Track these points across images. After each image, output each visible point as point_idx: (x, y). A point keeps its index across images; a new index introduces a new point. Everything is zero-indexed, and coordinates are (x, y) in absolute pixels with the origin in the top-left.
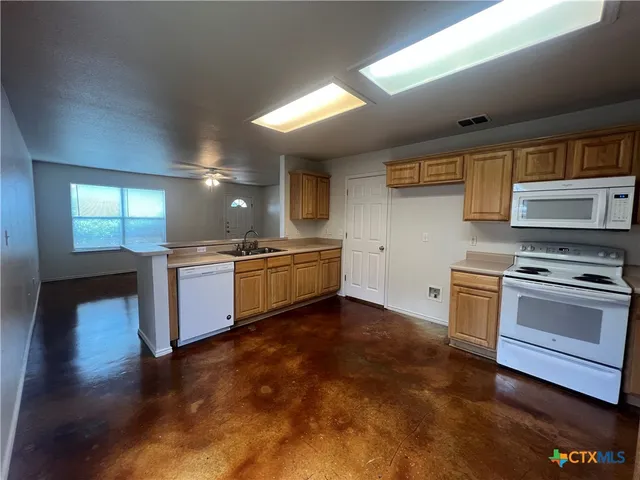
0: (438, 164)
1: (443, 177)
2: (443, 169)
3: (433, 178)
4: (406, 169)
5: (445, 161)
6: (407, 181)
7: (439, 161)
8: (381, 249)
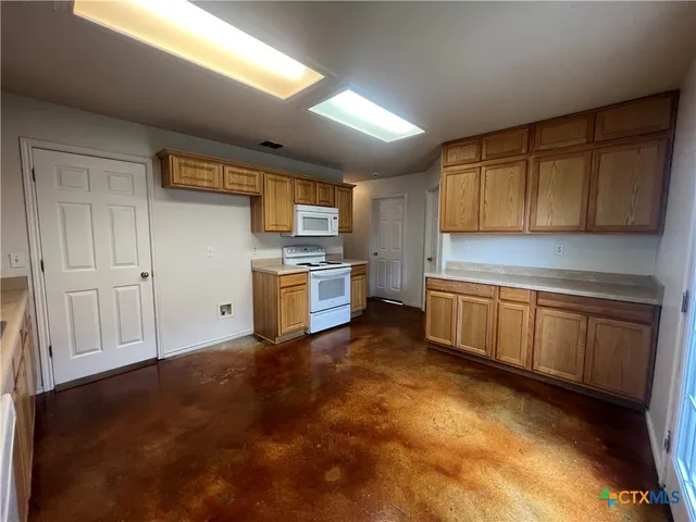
0: (240, 174)
1: (245, 189)
2: (245, 180)
3: (236, 187)
4: (203, 168)
5: (246, 172)
6: (205, 184)
7: (240, 171)
8: (144, 276)
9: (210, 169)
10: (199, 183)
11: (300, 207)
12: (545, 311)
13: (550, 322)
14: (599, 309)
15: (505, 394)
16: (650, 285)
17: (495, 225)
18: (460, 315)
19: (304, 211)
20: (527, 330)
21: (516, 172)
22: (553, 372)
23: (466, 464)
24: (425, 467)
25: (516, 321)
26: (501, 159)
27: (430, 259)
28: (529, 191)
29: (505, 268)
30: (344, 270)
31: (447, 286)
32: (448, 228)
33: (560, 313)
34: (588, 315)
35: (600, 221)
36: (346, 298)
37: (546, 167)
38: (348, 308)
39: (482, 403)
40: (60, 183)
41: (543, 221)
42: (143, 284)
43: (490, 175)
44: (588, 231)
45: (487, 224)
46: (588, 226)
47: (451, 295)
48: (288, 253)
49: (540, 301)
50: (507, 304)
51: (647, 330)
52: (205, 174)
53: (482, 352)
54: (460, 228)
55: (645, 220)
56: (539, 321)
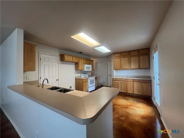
0: (76, 58)
1: (75, 61)
8: (57, 80)
9: (71, 58)
10: (69, 60)
11: (85, 65)
12: (135, 82)
13: (136, 84)
14: (143, 81)
15: (130, 98)
16: (150, 77)
17: (124, 68)
18: (120, 85)
19: (86, 66)
20: (132, 86)
21: (127, 59)
22: (137, 93)
23: (129, 106)
24: (123, 108)
25: (130, 85)
26: (124, 57)
27: (109, 75)
28: (130, 62)
29: (126, 76)
30: (93, 78)
31: (116, 80)
32: (115, 69)
33: (137, 83)
34: (141, 82)
35: (141, 67)
36: (94, 84)
37: (132, 58)
38: (95, 87)
39: (127, 99)
40: (44, 61)
41: (132, 67)
42: (56, 82)
43: (122, 59)
44: (139, 69)
45: (123, 68)
46: (139, 68)
47: (118, 81)
48: (82, 75)
49: (134, 81)
50: (128, 82)
51: (150, 84)
52: (70, 59)
53: (125, 92)
54: (118, 69)
55: (147, 67)
56: (134, 84)
